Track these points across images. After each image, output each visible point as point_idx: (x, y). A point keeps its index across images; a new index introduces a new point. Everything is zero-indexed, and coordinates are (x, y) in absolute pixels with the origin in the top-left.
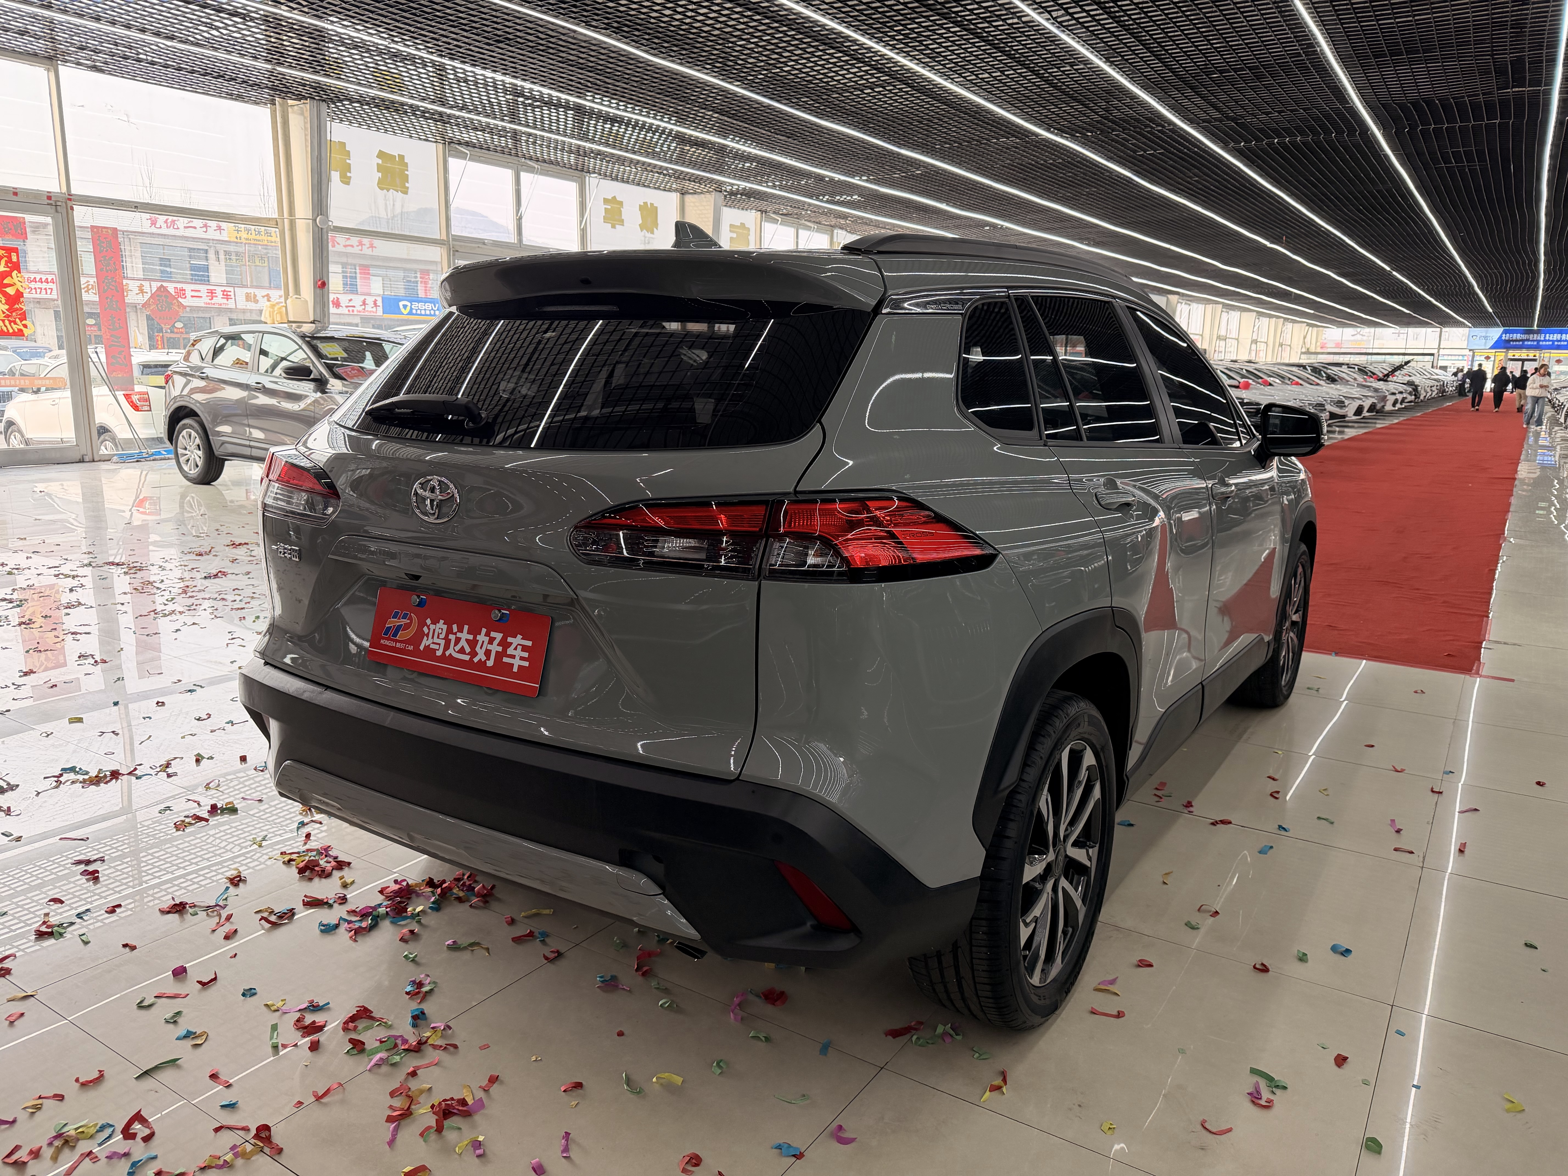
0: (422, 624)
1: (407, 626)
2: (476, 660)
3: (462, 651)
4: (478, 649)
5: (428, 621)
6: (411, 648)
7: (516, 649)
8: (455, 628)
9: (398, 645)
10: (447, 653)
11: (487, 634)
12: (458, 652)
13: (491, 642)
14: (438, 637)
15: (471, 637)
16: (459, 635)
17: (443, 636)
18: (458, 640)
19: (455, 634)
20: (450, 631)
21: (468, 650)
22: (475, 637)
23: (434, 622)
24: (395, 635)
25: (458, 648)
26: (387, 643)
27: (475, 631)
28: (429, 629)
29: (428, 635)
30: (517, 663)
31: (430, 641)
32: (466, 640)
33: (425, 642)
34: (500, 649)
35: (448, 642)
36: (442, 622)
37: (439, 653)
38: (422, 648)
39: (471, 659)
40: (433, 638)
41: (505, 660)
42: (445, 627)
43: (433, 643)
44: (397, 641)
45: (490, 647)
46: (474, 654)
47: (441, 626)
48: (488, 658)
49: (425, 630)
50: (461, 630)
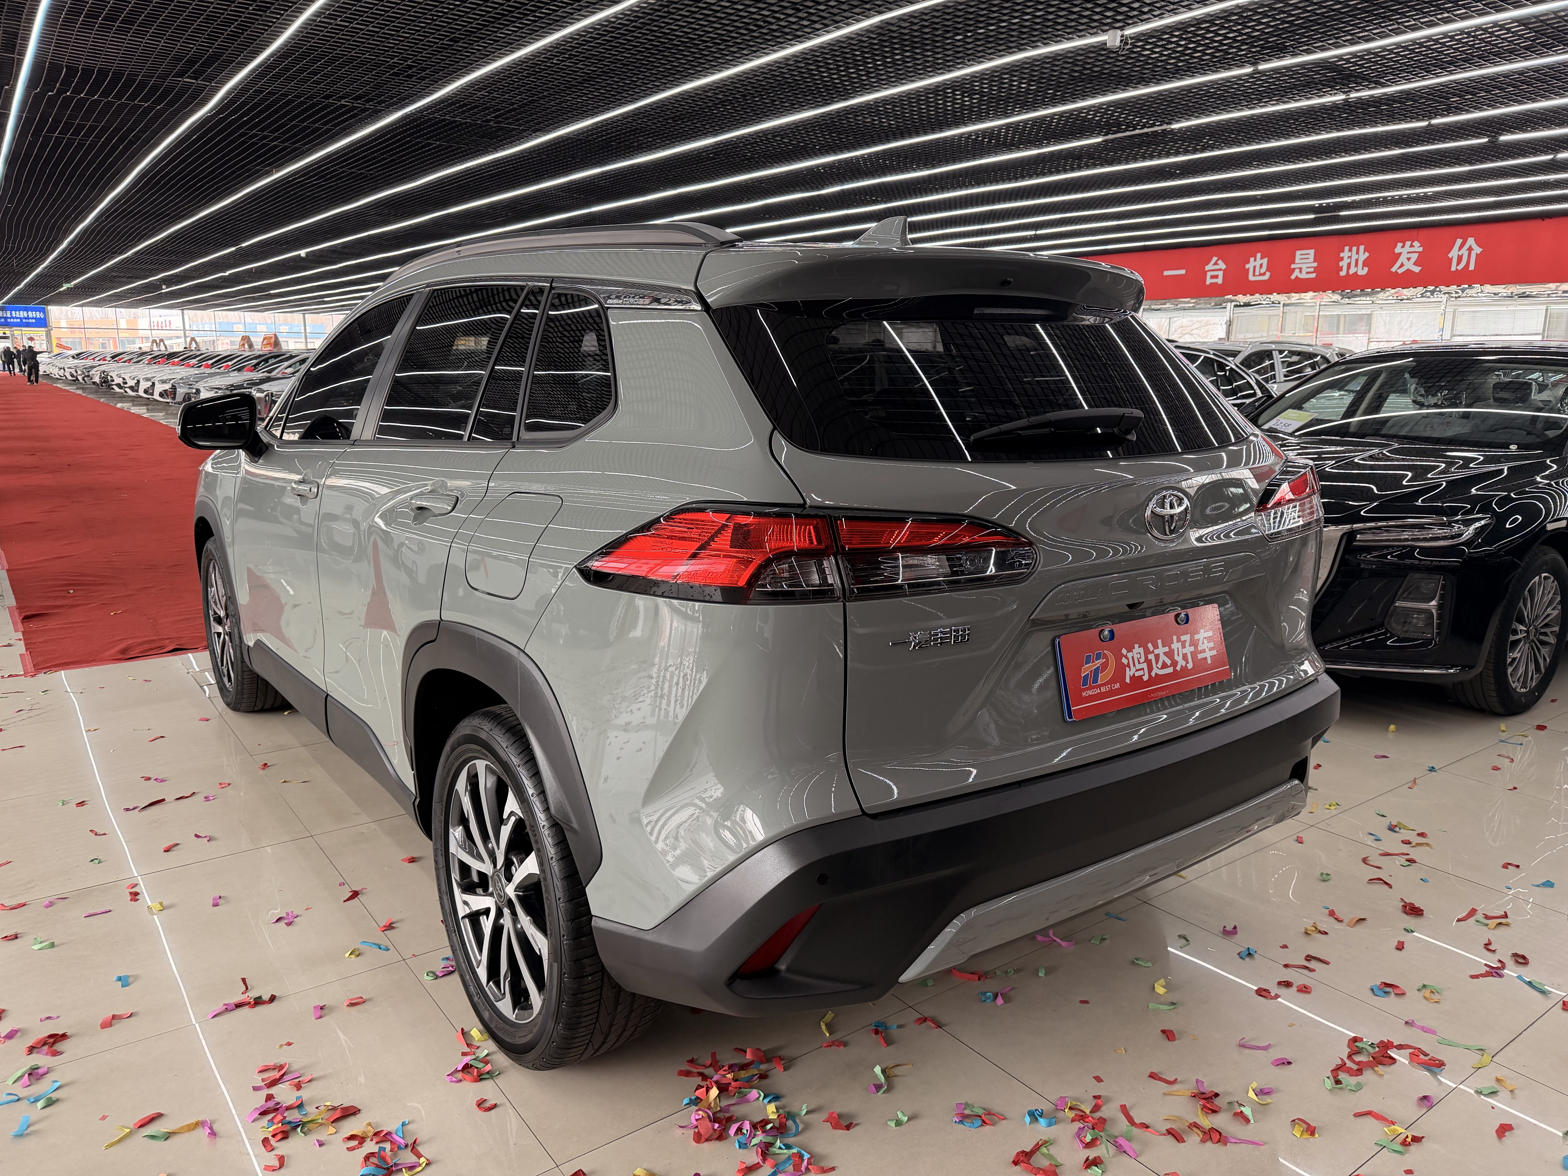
0: (1119, 656)
1: (1104, 666)
2: (1178, 668)
3: (1164, 666)
4: (1176, 658)
5: (1124, 651)
6: (1117, 686)
7: (1203, 643)
8: (1150, 646)
9: (1103, 690)
10: (1153, 674)
11: (1179, 640)
12: (1162, 668)
13: (1184, 647)
14: (1139, 663)
15: (1166, 649)
16: (1156, 652)
17: (1142, 660)
18: (1157, 657)
19: (1153, 652)
20: (1147, 652)
21: (1169, 662)
22: (1170, 648)
23: (1130, 650)
24: (1095, 681)
25: (1160, 665)
26: (1090, 693)
27: (1167, 643)
28: (1128, 659)
29: (1128, 665)
30: (1208, 654)
31: (1133, 669)
32: (1165, 654)
33: (1129, 673)
34: (1192, 649)
35: (1148, 662)
36: (1136, 646)
37: (1146, 678)
38: (1128, 681)
39: (1175, 670)
40: (1134, 665)
41: (1200, 656)
42: (1141, 650)
43: (1137, 670)
44: (1100, 686)
45: (1185, 651)
46: (1174, 663)
47: (1138, 650)
48: (1187, 663)
49: (1124, 661)
50: (1156, 647)
